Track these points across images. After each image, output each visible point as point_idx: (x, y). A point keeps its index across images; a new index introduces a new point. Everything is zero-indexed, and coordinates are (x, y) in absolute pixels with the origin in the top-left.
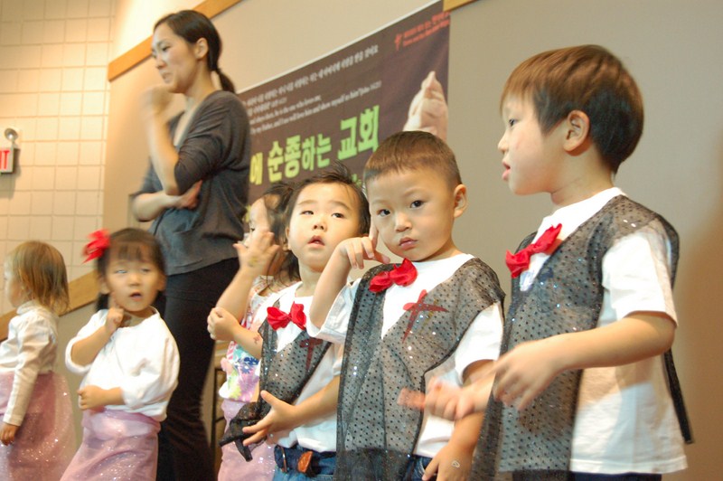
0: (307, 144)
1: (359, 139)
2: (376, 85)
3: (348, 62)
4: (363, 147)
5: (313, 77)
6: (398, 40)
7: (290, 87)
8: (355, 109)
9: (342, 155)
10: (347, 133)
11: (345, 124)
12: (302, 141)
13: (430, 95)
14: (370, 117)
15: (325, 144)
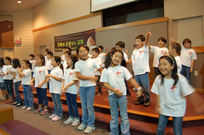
0: (72, 42)
1: (80, 42)
2: (83, 37)
3: (78, 34)
4: (81, 43)
5: (72, 35)
6: (85, 33)
7: (69, 36)
8: (80, 39)
9: (78, 44)
10: (79, 42)
11: (78, 41)
12: (71, 42)
13: (91, 39)
14: (82, 40)
15: (75, 43)
